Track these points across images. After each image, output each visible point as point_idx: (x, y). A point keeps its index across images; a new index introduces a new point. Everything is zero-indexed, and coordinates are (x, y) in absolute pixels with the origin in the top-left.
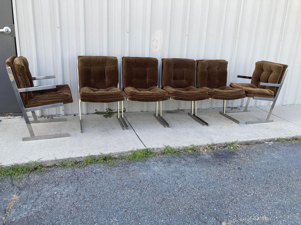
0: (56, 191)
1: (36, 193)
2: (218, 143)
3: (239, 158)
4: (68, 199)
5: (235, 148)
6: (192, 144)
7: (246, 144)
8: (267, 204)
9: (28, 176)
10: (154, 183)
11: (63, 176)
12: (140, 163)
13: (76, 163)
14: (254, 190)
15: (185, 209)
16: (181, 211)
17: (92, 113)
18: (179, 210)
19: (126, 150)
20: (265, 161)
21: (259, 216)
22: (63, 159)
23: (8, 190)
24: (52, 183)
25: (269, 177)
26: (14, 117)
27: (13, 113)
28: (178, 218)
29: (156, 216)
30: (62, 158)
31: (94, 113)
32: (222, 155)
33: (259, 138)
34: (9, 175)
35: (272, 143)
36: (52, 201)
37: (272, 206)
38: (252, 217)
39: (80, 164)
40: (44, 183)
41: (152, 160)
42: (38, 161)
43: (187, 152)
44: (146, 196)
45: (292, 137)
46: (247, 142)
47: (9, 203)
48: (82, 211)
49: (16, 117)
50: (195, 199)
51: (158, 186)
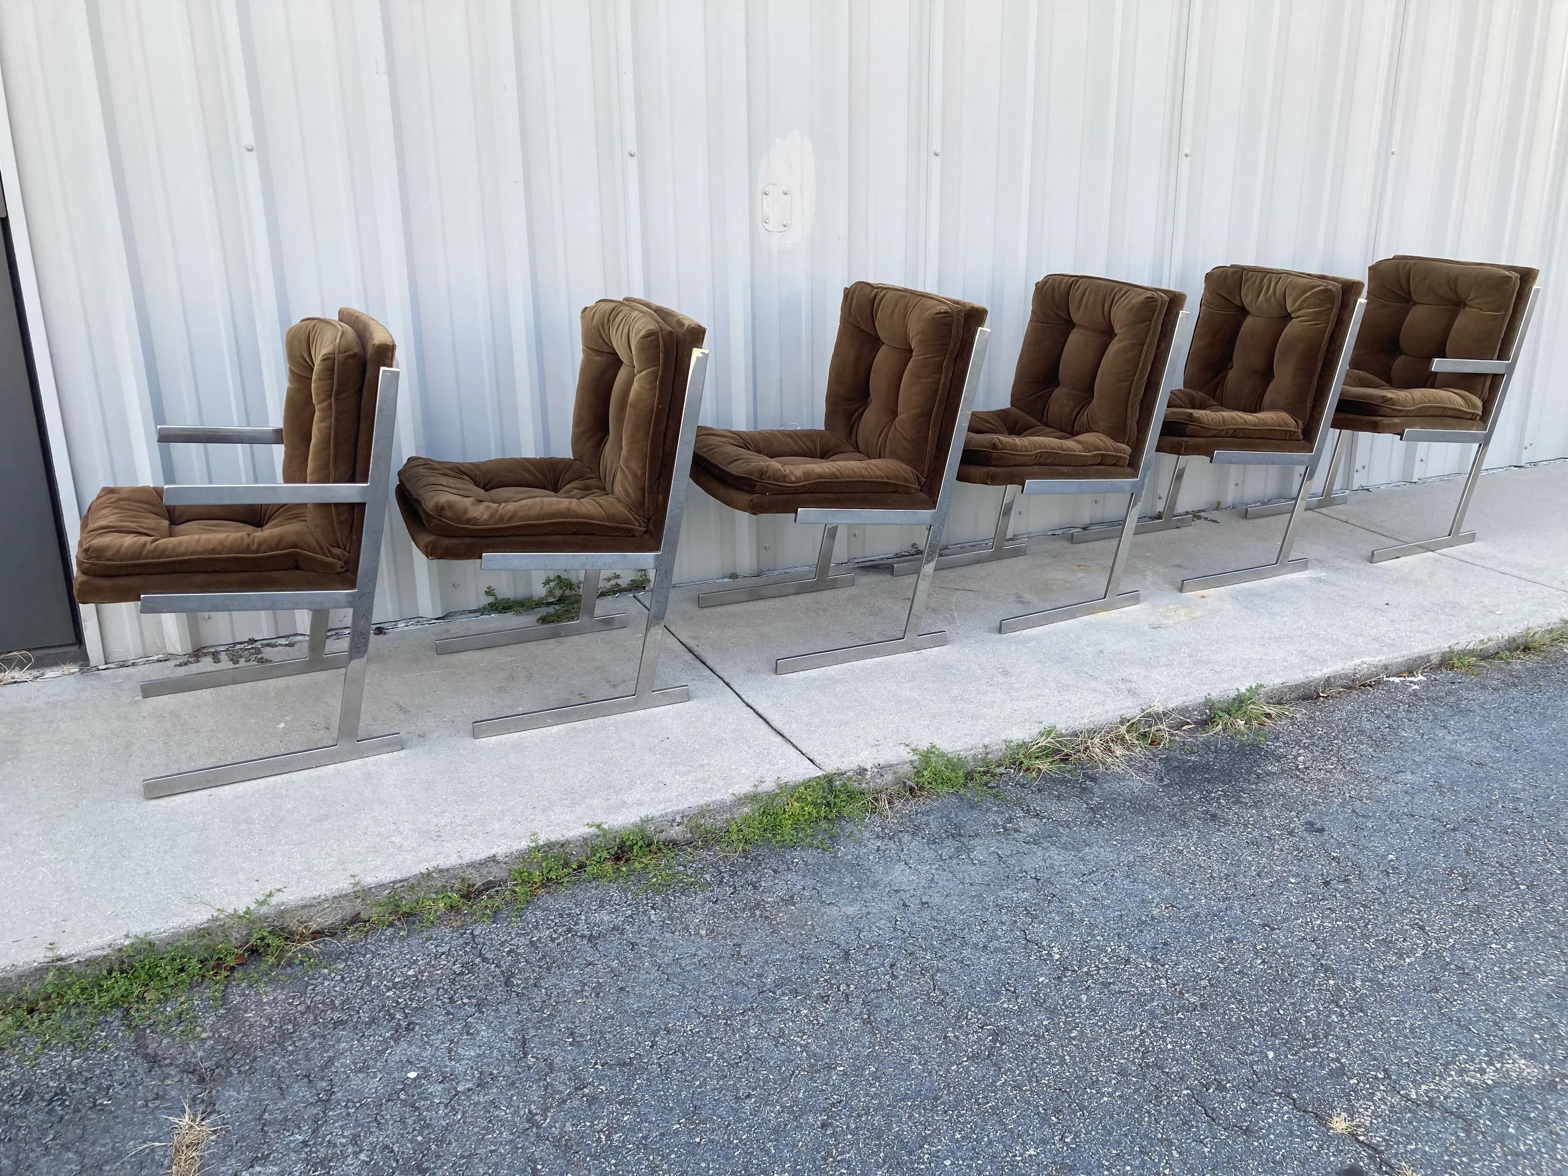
0: (410, 1063)
1: (301, 1090)
2: (1173, 706)
3: (1294, 773)
4: (493, 1102)
5: (1255, 723)
6: (1047, 724)
7: (1305, 698)
8: (1506, 991)
9: (224, 998)
10: (920, 954)
11: (421, 972)
12: (811, 856)
13: (470, 894)
14: (1422, 928)
15: (1123, 1072)
16: (1107, 1083)
17: (471, 612)
18: (1094, 1083)
19: (724, 794)
20: (1422, 777)
21: (1491, 1059)
22: (394, 882)
23: (135, 1089)
24: (373, 1021)
25: (1467, 853)
26: (35, 673)
27: (28, 650)
28: (1104, 1127)
29: (993, 1132)
30: (387, 876)
31: (482, 611)
32: (1207, 768)
33: (1358, 661)
34: (114, 1004)
35: (1421, 677)
36: (410, 1121)
37: (1532, 1001)
38: (1461, 1072)
39: (490, 897)
40: (325, 1026)
41: (867, 835)
42: (264, 910)
43: (1028, 769)
44: (904, 1027)
45: (1508, 641)
46: (1306, 685)
47: (170, 1167)
48: (595, 1157)
49: (51, 673)
50: (1152, 1012)
51: (944, 971)
